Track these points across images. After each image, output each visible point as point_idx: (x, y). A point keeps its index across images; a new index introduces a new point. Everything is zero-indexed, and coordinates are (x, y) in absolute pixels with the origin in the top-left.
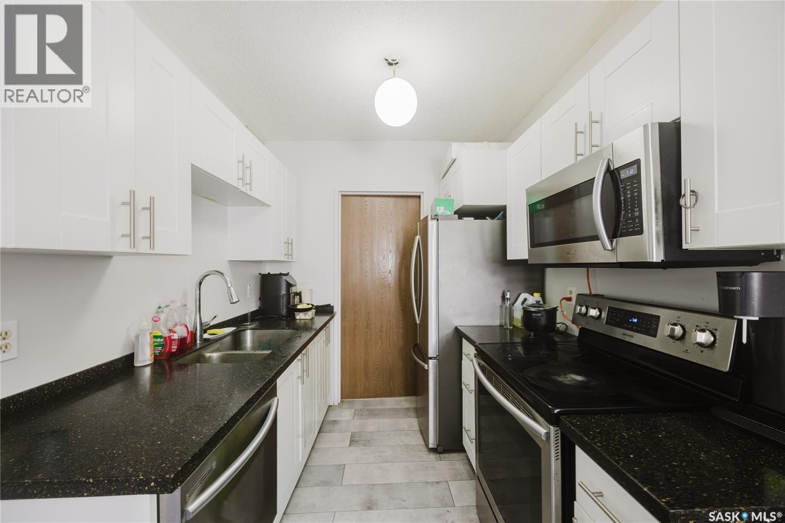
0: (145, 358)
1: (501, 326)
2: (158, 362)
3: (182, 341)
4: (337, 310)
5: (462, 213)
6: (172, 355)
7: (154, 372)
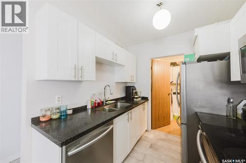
0: (89, 107)
1: (227, 116)
2: (92, 108)
3: (99, 103)
4: (150, 98)
5: (200, 60)
6: (96, 107)
7: (91, 111)
